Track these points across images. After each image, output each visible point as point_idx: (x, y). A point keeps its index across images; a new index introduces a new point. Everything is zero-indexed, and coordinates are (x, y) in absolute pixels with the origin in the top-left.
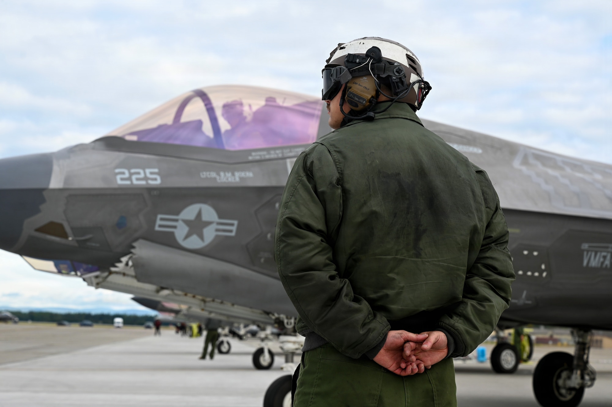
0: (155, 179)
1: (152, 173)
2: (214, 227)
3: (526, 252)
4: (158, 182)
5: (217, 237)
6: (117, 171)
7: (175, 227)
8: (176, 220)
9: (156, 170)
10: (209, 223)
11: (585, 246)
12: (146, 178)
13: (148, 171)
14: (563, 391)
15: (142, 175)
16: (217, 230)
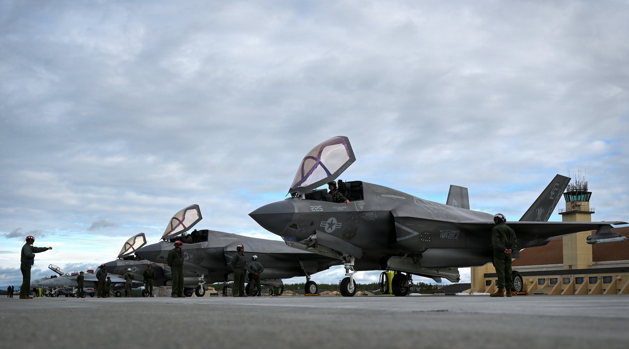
0: (321, 209)
1: (320, 207)
2: (335, 225)
3: (425, 233)
4: (322, 210)
5: (336, 228)
6: (311, 207)
7: (325, 225)
8: (326, 223)
9: (321, 206)
10: (334, 224)
11: (441, 231)
12: (319, 209)
13: (319, 206)
14: (403, 289)
15: (318, 208)
16: (336, 226)
